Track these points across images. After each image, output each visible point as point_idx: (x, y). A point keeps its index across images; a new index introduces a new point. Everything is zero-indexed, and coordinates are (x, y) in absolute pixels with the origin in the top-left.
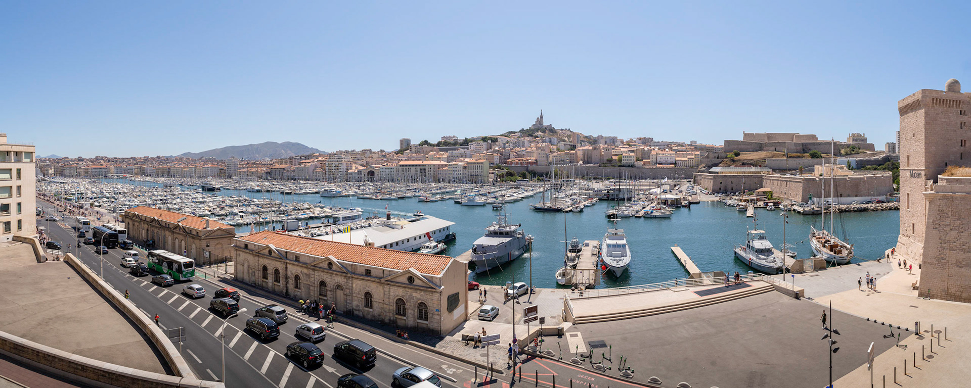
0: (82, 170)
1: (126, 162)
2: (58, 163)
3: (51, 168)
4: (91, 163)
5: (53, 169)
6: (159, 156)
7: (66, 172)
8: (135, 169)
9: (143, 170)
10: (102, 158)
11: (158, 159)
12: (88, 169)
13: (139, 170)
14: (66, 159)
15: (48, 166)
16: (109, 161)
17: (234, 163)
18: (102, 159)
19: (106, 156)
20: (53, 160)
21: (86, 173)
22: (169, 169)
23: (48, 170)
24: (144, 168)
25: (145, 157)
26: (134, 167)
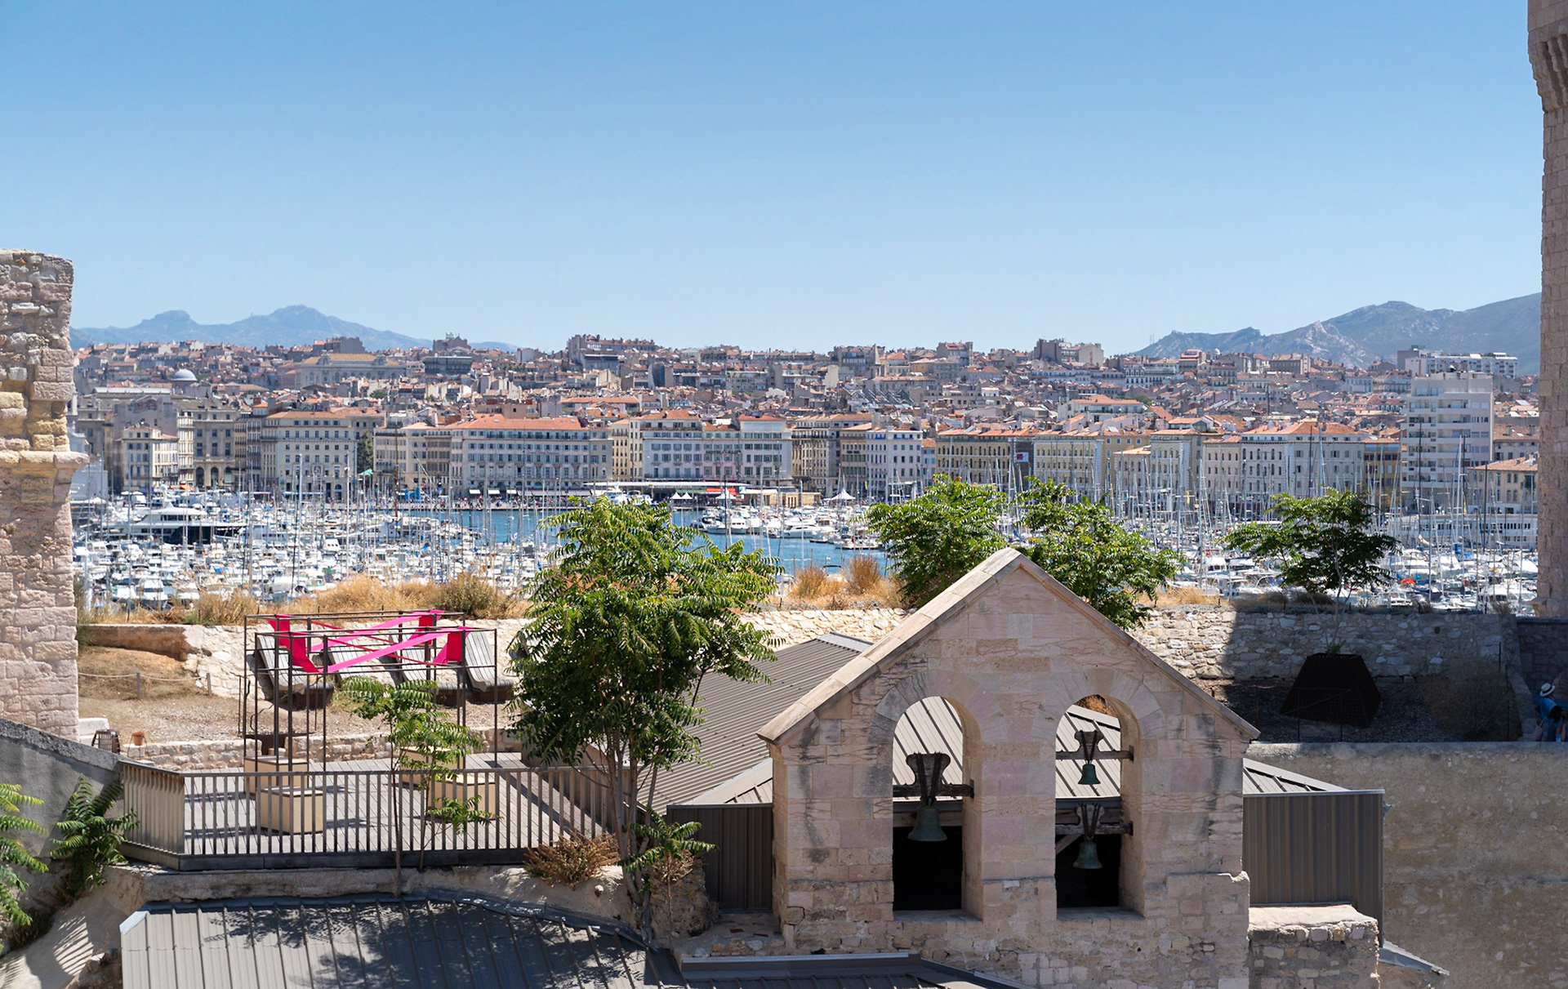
0: (407, 449)
1: (788, 384)
2: (273, 383)
3: (175, 430)
4: (515, 393)
5: (187, 438)
6: (1055, 345)
7: (280, 459)
8: (796, 442)
9: (855, 455)
10: (610, 356)
11: (1039, 366)
12: (446, 440)
13: (825, 448)
14: (335, 358)
15: (149, 415)
16: (659, 380)
17: (1457, 412)
18: (609, 361)
19: (644, 336)
20: (240, 356)
21: (430, 468)
22: (1025, 446)
23: (144, 445)
24: (861, 436)
25: (942, 349)
26: (787, 432)
